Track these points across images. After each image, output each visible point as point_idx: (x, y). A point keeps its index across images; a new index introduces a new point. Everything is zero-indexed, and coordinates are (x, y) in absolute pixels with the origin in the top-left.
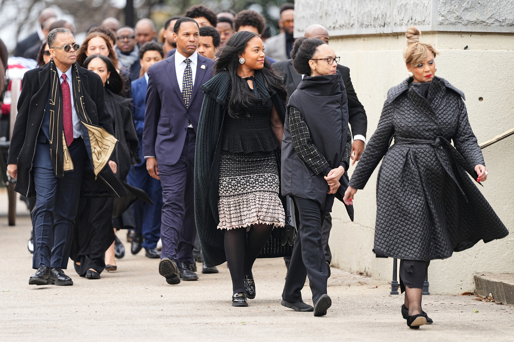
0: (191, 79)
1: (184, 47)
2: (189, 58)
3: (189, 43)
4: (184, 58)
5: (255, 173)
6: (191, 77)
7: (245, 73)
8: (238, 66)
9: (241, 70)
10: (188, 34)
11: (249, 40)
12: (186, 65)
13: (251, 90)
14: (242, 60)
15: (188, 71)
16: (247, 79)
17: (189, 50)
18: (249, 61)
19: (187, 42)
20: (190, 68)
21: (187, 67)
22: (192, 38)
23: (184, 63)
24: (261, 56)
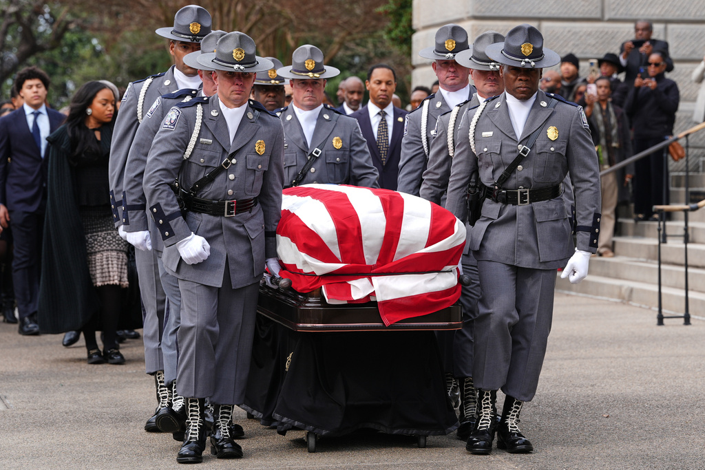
0: (387, 134)
1: (376, 96)
2: (385, 110)
3: (380, 93)
4: (378, 110)
5: (103, 231)
6: (387, 131)
7: (92, 124)
8: (86, 116)
9: (89, 121)
10: (380, 82)
11: (98, 91)
12: (380, 118)
13: (98, 141)
14: (89, 111)
15: (383, 124)
16: (94, 130)
17: (381, 100)
18: (95, 113)
19: (377, 91)
20: (385, 121)
21: (382, 120)
22: (383, 86)
23: (378, 116)
24: (109, 109)
